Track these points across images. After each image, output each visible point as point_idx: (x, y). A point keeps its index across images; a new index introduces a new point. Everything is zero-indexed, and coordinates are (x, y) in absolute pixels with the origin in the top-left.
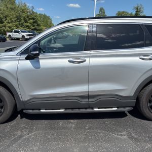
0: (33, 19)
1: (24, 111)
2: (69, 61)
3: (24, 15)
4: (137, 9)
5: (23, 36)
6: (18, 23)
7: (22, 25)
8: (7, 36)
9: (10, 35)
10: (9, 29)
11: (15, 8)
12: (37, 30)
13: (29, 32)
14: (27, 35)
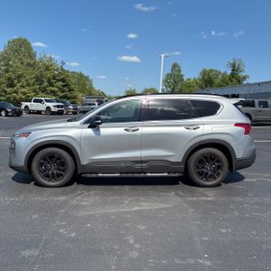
0: (63, 80)
1: (83, 175)
2: (126, 130)
3: (49, 74)
4: (234, 66)
5: (48, 108)
6: (38, 86)
7: (44, 91)
8: (23, 107)
9: (26, 107)
10: (23, 97)
11: (35, 63)
12: (69, 98)
13: (58, 102)
14: (55, 106)
